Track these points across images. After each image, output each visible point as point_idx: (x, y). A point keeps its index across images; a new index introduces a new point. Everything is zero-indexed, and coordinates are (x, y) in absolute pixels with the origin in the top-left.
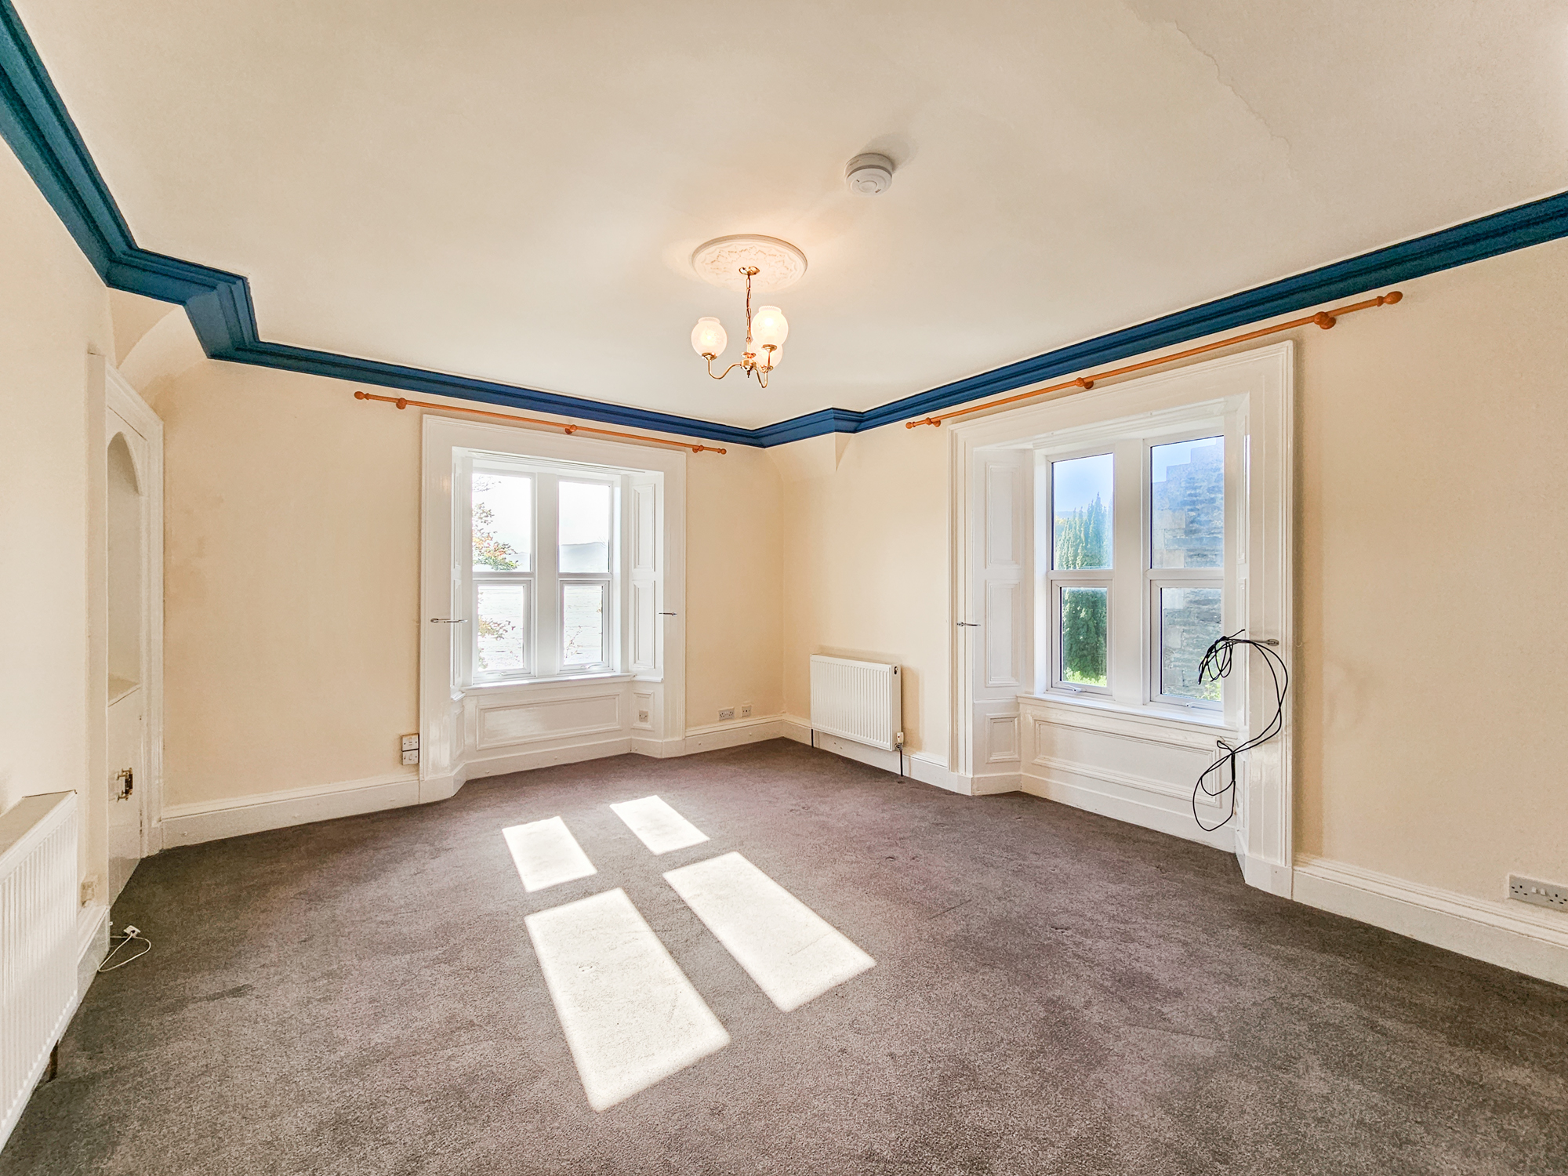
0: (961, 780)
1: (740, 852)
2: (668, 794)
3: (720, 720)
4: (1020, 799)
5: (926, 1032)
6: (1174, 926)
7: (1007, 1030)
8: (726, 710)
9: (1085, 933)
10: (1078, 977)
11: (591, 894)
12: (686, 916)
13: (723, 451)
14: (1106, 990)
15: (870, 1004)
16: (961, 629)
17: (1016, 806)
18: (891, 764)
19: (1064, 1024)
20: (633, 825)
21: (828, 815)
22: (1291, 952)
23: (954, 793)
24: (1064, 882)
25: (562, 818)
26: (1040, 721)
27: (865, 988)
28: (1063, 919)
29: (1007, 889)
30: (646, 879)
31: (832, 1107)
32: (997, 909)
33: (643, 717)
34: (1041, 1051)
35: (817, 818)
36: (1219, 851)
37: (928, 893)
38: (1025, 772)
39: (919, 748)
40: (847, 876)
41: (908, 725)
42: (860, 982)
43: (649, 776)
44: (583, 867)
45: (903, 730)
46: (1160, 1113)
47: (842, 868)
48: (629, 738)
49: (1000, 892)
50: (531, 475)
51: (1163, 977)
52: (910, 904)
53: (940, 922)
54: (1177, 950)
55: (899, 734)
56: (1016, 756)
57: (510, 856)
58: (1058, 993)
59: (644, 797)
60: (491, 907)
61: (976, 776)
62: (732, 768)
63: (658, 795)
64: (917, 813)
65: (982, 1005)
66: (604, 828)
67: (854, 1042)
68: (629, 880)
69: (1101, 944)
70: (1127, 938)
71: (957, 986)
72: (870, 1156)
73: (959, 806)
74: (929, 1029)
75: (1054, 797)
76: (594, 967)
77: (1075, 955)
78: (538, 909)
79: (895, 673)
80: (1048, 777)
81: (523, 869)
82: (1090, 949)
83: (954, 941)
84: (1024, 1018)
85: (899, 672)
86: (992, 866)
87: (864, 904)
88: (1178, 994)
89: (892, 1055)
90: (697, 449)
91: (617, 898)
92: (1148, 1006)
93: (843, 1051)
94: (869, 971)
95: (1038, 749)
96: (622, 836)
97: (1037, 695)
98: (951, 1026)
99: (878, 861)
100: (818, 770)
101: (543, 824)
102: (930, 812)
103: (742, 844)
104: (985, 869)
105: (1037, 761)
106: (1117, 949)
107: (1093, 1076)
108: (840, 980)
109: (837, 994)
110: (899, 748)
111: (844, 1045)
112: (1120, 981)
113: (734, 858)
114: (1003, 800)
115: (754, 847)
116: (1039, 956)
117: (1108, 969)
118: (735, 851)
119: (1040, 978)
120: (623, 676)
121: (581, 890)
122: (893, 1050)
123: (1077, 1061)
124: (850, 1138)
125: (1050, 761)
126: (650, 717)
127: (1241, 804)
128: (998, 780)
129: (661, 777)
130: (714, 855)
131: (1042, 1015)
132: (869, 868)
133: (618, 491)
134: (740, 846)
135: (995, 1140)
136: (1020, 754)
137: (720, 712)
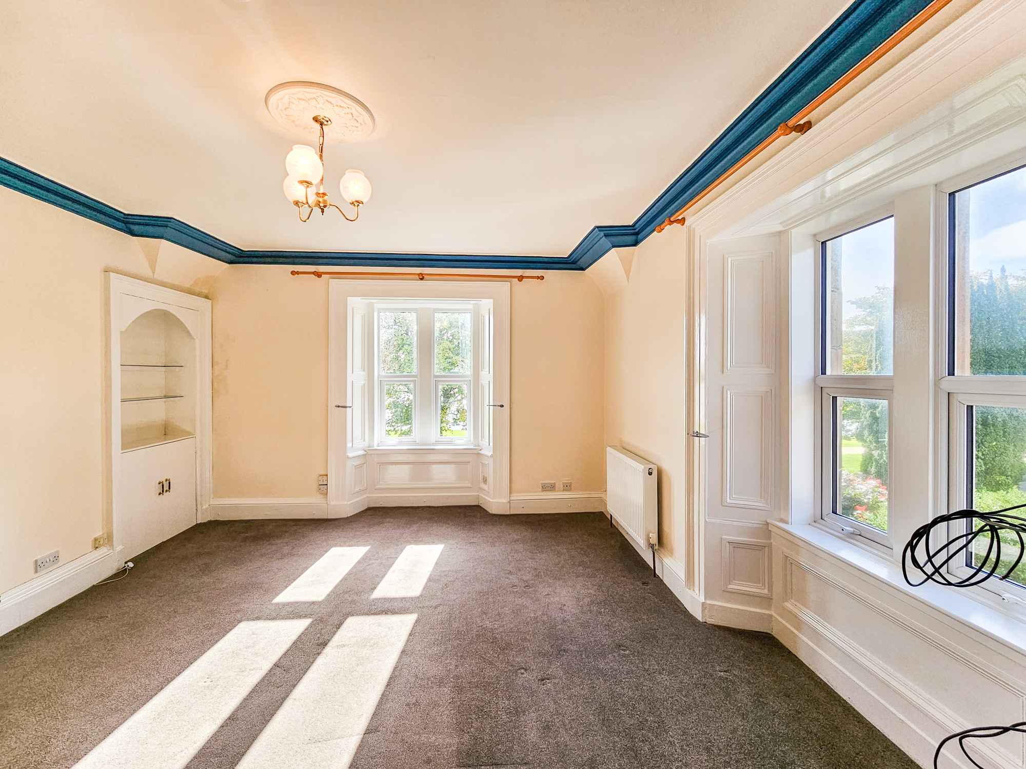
0: (694, 601)
2: (454, 545)
3: (543, 491)
8: (548, 484)
13: (542, 278)
16: (696, 438)
26: (791, 559)
33: (484, 480)
38: (776, 614)
45: (658, 530)
48: (477, 494)
55: (650, 535)
56: (766, 592)
61: (708, 602)
63: (447, 544)
66: (380, 564)
75: (804, 657)
79: (650, 474)
80: (798, 630)
85: (656, 473)
90: (521, 278)
95: (789, 593)
96: (379, 574)
97: (790, 527)
105: (787, 605)
110: (652, 548)
115: (438, 614)
118: (422, 613)
120: (474, 449)
125: (800, 611)
126: (488, 481)
128: (738, 613)
130: (405, 612)
134: (432, 609)
137: (542, 484)
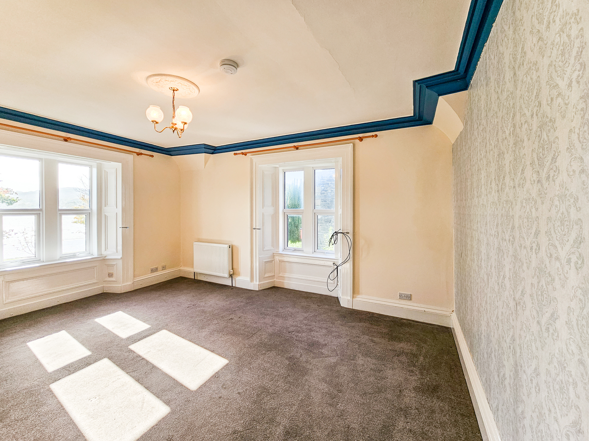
0: (254, 285)
1: (166, 329)
2: (127, 309)
3: (151, 273)
4: (274, 289)
5: (250, 381)
6: (323, 323)
7: (277, 372)
8: (154, 268)
9: (298, 332)
10: (298, 347)
11: (90, 364)
12: (144, 362)
13: (152, 156)
14: (306, 349)
15: (229, 377)
16: (254, 230)
17: (274, 292)
18: (228, 283)
19: (295, 364)
20: (110, 327)
21: (204, 307)
22: (353, 324)
23: (252, 290)
24: (291, 316)
25: (67, 331)
26: (281, 261)
27: (226, 371)
28: (291, 329)
29: (273, 322)
30: (121, 350)
31: (219, 420)
32: (270, 330)
33: (110, 275)
34: (289, 375)
35: (200, 308)
36: (334, 297)
37: (246, 330)
38: (276, 279)
39: (239, 275)
40: (215, 330)
41: (235, 267)
42: (224, 370)
43: (116, 302)
44: (84, 352)
45: (232, 269)
46: (323, 384)
47: (212, 327)
48: (102, 286)
49: (271, 324)
50: (40, 159)
51: (321, 341)
52: (240, 335)
53: (251, 339)
54: (324, 331)
55: (231, 271)
56: (273, 274)
57: (34, 356)
58: (292, 354)
59: (114, 313)
60: (27, 384)
61: (260, 283)
62: (158, 293)
63: (121, 310)
64: (239, 300)
65: (268, 365)
66: (93, 331)
67: (224, 393)
68: (111, 353)
69: (304, 334)
70: (311, 330)
71: (259, 361)
72: (235, 432)
73: (254, 295)
74: (251, 379)
75: (286, 286)
76: (97, 398)
77: (297, 340)
78: (59, 378)
79: (230, 247)
80: (284, 280)
81: (44, 361)
82: (301, 337)
83: (257, 345)
84: (282, 366)
85: (231, 247)
86: (268, 315)
87: (223, 339)
88: (326, 345)
89: (239, 393)
90: (139, 154)
91: (106, 363)
92: (318, 351)
93: (220, 398)
94: (227, 365)
95: (280, 271)
96: (104, 333)
97: (280, 252)
98: (259, 376)
99: (226, 321)
100: (198, 288)
101: (55, 335)
102: (244, 299)
103: (167, 325)
104: (265, 316)
105: (280, 275)
106: (308, 335)
107: (304, 379)
108: (216, 371)
109: (216, 376)
110: (231, 276)
111: (220, 395)
112: (310, 345)
113: (164, 332)
114: (269, 290)
115: (173, 326)
116: (285, 343)
117: (306, 342)
118: (164, 329)
119: (286, 351)
120: (98, 257)
121: (85, 363)
122: (239, 391)
123: (299, 375)
124: (226, 429)
125: (284, 274)
126: (114, 275)
127: (339, 282)
128: (267, 283)
129: (122, 302)
130: (155, 333)
131: (288, 363)
132: (223, 324)
133: (95, 171)
134: (166, 327)
135: (277, 410)
136: (274, 273)
137: (151, 269)
